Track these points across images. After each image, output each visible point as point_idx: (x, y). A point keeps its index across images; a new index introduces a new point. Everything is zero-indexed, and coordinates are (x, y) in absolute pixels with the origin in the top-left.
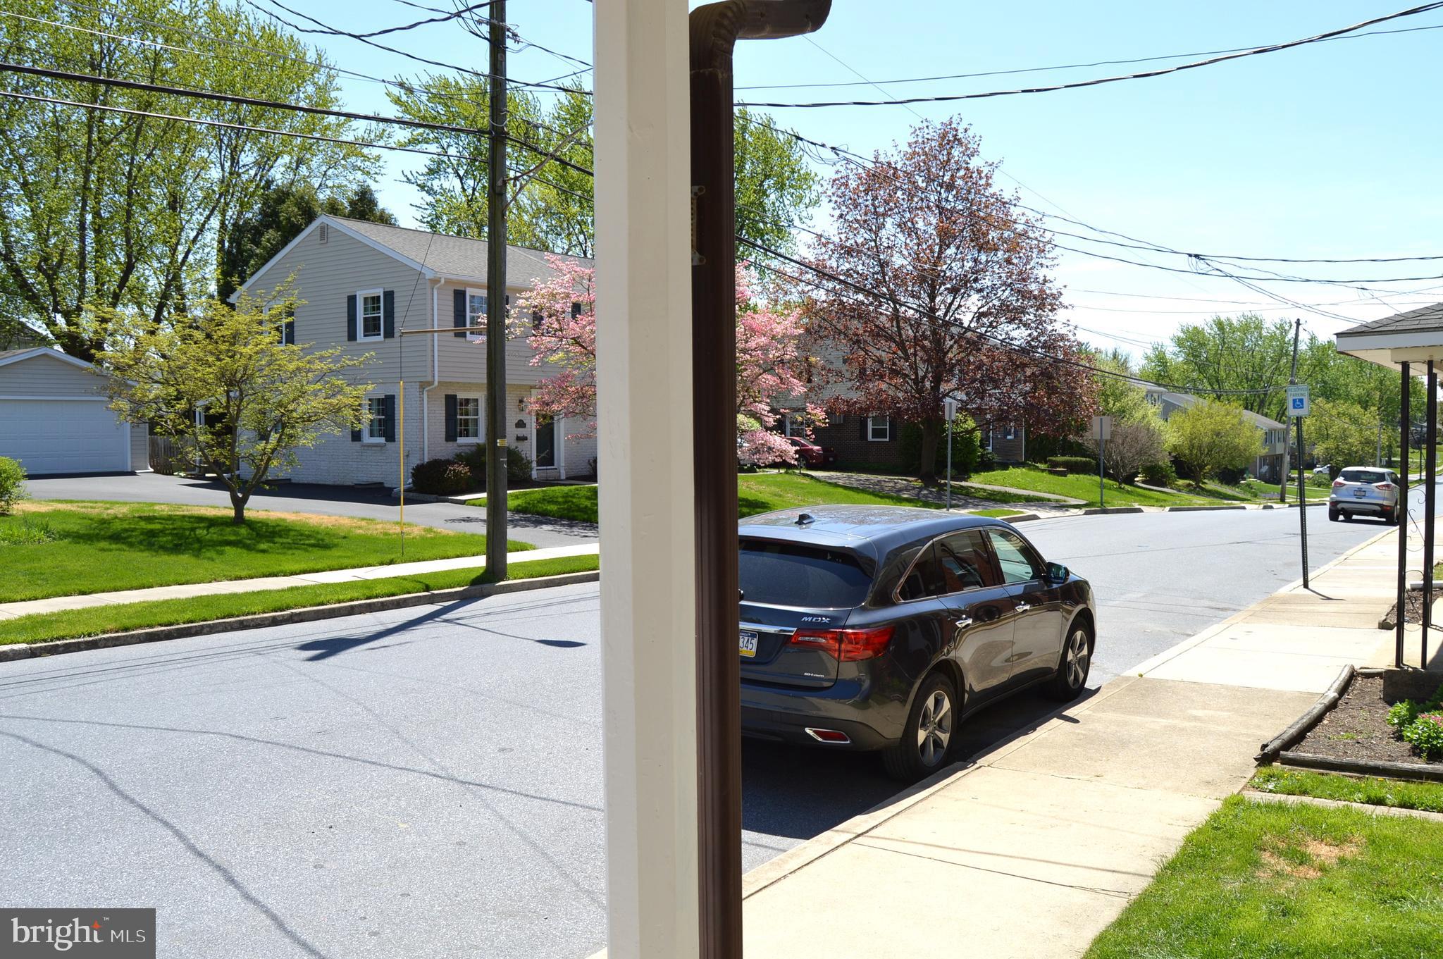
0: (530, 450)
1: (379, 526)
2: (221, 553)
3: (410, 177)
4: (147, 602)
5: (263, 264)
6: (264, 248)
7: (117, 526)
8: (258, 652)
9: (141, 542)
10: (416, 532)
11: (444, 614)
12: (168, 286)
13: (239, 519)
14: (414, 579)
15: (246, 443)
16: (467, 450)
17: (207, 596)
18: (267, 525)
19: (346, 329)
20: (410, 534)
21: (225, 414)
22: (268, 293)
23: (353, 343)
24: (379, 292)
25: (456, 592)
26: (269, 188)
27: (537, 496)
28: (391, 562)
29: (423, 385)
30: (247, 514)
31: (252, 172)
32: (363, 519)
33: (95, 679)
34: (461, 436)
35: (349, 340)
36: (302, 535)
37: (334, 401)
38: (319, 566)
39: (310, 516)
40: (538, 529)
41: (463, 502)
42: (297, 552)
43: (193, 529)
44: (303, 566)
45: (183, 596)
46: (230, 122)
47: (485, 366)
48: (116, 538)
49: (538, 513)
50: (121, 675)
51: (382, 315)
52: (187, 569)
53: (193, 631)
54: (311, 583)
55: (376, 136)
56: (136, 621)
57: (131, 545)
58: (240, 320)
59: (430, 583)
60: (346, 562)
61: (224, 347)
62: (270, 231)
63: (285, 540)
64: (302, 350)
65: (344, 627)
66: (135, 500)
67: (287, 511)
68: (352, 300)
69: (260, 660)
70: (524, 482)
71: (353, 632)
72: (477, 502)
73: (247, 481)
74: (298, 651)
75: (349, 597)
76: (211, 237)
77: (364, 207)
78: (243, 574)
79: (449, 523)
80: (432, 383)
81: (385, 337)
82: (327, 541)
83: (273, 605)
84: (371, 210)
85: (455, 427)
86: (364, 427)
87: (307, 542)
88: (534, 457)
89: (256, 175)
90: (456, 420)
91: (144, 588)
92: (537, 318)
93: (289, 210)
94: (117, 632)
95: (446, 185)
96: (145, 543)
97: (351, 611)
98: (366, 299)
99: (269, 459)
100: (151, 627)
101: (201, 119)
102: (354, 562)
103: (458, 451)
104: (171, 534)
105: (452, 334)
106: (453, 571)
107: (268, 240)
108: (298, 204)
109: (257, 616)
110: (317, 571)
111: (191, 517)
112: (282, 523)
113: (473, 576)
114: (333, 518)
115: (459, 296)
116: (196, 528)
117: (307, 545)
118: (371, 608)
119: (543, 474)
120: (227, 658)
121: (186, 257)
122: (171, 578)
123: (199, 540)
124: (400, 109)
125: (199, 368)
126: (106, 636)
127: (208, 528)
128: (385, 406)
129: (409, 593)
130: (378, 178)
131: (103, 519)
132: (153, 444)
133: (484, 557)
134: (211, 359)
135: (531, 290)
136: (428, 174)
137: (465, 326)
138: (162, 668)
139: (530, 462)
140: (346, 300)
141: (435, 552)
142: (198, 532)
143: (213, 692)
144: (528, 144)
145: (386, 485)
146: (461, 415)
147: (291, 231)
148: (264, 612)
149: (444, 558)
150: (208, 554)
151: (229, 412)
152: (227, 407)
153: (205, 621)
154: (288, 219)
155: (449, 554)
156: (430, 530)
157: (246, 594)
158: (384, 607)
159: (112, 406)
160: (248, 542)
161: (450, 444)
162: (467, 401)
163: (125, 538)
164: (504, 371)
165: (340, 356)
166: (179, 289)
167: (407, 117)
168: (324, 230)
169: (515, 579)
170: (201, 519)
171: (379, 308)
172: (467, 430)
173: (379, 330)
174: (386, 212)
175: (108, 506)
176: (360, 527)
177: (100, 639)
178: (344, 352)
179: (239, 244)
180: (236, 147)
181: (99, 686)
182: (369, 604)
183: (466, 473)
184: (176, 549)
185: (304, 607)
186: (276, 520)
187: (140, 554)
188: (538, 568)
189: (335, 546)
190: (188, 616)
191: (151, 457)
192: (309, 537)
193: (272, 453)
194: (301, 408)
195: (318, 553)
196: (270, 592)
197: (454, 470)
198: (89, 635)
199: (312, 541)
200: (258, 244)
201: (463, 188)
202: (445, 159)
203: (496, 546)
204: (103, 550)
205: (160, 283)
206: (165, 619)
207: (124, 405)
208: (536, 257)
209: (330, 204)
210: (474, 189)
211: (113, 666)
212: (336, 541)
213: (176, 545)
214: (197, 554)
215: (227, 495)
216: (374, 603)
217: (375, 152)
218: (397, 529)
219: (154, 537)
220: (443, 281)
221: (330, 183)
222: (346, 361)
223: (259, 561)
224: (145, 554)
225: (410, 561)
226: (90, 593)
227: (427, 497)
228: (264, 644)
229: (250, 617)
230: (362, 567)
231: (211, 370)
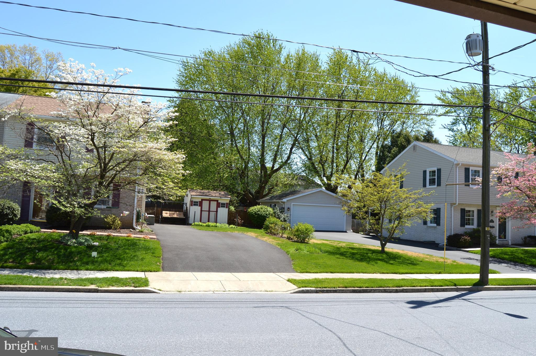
0: (496, 232)
1: (434, 258)
2: (376, 263)
3: (445, 126)
4: (353, 278)
5: (392, 160)
6: (392, 154)
7: (342, 250)
8: (392, 302)
9: (350, 257)
10: (449, 262)
11: (463, 296)
12: (359, 168)
13: (383, 251)
14: (450, 281)
15: (386, 225)
16: (469, 231)
17: (373, 279)
18: (393, 254)
19: (422, 183)
20: (447, 262)
21: (380, 213)
22: (396, 170)
23: (425, 188)
24: (435, 169)
25: (467, 288)
26: (394, 132)
27: (499, 251)
28: (440, 273)
29: (452, 205)
30: (386, 250)
31: (388, 128)
32: (428, 255)
33: (337, 304)
34: (466, 225)
35: (423, 187)
36: (405, 259)
37: (419, 209)
38: (412, 272)
39: (408, 252)
40: (500, 265)
41: (468, 251)
42: (404, 265)
43: (367, 254)
44: (406, 271)
45: (365, 278)
46: (381, 110)
47: (481, 198)
48: (342, 254)
49: (500, 258)
50: (345, 304)
51: (436, 178)
52: (365, 268)
53: (368, 291)
54: (410, 278)
55: (432, 112)
56: (350, 285)
57: (347, 257)
58: (385, 179)
59: (457, 283)
60: (422, 271)
61: (380, 189)
62: (395, 148)
63: (399, 261)
64: (408, 190)
65: (423, 296)
66: (347, 241)
67: (400, 250)
68: (425, 172)
69: (392, 305)
70: (493, 245)
71: (427, 299)
72: (473, 252)
73: (386, 238)
74: (406, 304)
75: (424, 285)
76: (373, 151)
77: (429, 138)
78: (385, 272)
79: (462, 259)
80: (456, 204)
81: (438, 186)
82: (415, 262)
83: (396, 285)
84: (431, 139)
85: (464, 221)
86: (428, 220)
87: (407, 262)
88: (497, 235)
89: (389, 128)
90: (465, 218)
91: (351, 273)
92: (500, 179)
93: (401, 140)
94: (343, 288)
95: (459, 128)
96: (351, 257)
97: (425, 291)
98: (430, 172)
99: (395, 230)
100: (354, 287)
101: (371, 110)
102: (426, 271)
103: (465, 231)
104: (360, 255)
105: (464, 185)
106: (465, 279)
107: (394, 151)
108: (404, 138)
109: (390, 288)
110: (412, 273)
111: (366, 249)
112: (398, 254)
113: (474, 282)
114: (417, 254)
115: (467, 170)
116: (368, 253)
117: (408, 263)
118: (433, 290)
119: (501, 242)
120: (381, 303)
121: (365, 157)
122: (360, 271)
123: (369, 258)
124: (441, 101)
125: (372, 196)
126: (339, 289)
127: (372, 253)
128: (437, 212)
129: (448, 286)
130: (432, 127)
131: (338, 247)
132: (353, 222)
133: (479, 275)
134: (376, 193)
135: (498, 167)
136: (452, 124)
137: (469, 182)
138: (358, 303)
139: (496, 237)
140: (423, 172)
141: (457, 270)
142: (369, 254)
143: (377, 315)
144: (499, 110)
145: (436, 242)
146: (467, 216)
147: (402, 148)
148: (393, 287)
149: (461, 273)
150: (372, 263)
151: (381, 212)
152: (381, 211)
153: (372, 288)
154: (401, 143)
155: (463, 272)
156: (454, 262)
157: (386, 279)
158: (438, 290)
159: (343, 209)
160: (386, 260)
161: (462, 228)
162: (469, 211)
163: (345, 255)
164: (489, 200)
165: (422, 193)
166: (363, 168)
167: (443, 104)
168: (415, 147)
169: (492, 285)
170: (369, 250)
171: (435, 175)
172: (469, 223)
173: (435, 183)
174: (437, 139)
175: (339, 243)
176: (427, 258)
177: (338, 290)
178: (423, 191)
179: (383, 153)
180: (383, 119)
181: (338, 306)
182: (432, 289)
183: (469, 240)
184: (361, 260)
185: (408, 287)
186: (396, 253)
187: (350, 260)
188: (502, 282)
189: (418, 264)
190: (367, 285)
191: (352, 227)
192: (408, 260)
193: (396, 228)
194: (407, 212)
195: (412, 267)
196: (395, 280)
197: (464, 238)
198: (334, 288)
199: (409, 262)
200: (390, 152)
201: (466, 128)
202: (459, 118)
203: (484, 271)
204: (337, 258)
205: (356, 167)
206: (359, 285)
207: (346, 208)
208: (498, 154)
209: (416, 137)
210: (471, 129)
211: (342, 300)
212: (418, 263)
213: (361, 259)
214: (368, 262)
215: (379, 242)
216: (434, 289)
217: (432, 117)
218: (442, 260)
219: (354, 255)
220: (460, 164)
221: (414, 130)
222: (424, 194)
223: (391, 267)
224: (352, 261)
225: (447, 273)
226: (334, 273)
227: (452, 248)
228: (393, 299)
229: (388, 288)
230: (428, 273)
231: (376, 197)
